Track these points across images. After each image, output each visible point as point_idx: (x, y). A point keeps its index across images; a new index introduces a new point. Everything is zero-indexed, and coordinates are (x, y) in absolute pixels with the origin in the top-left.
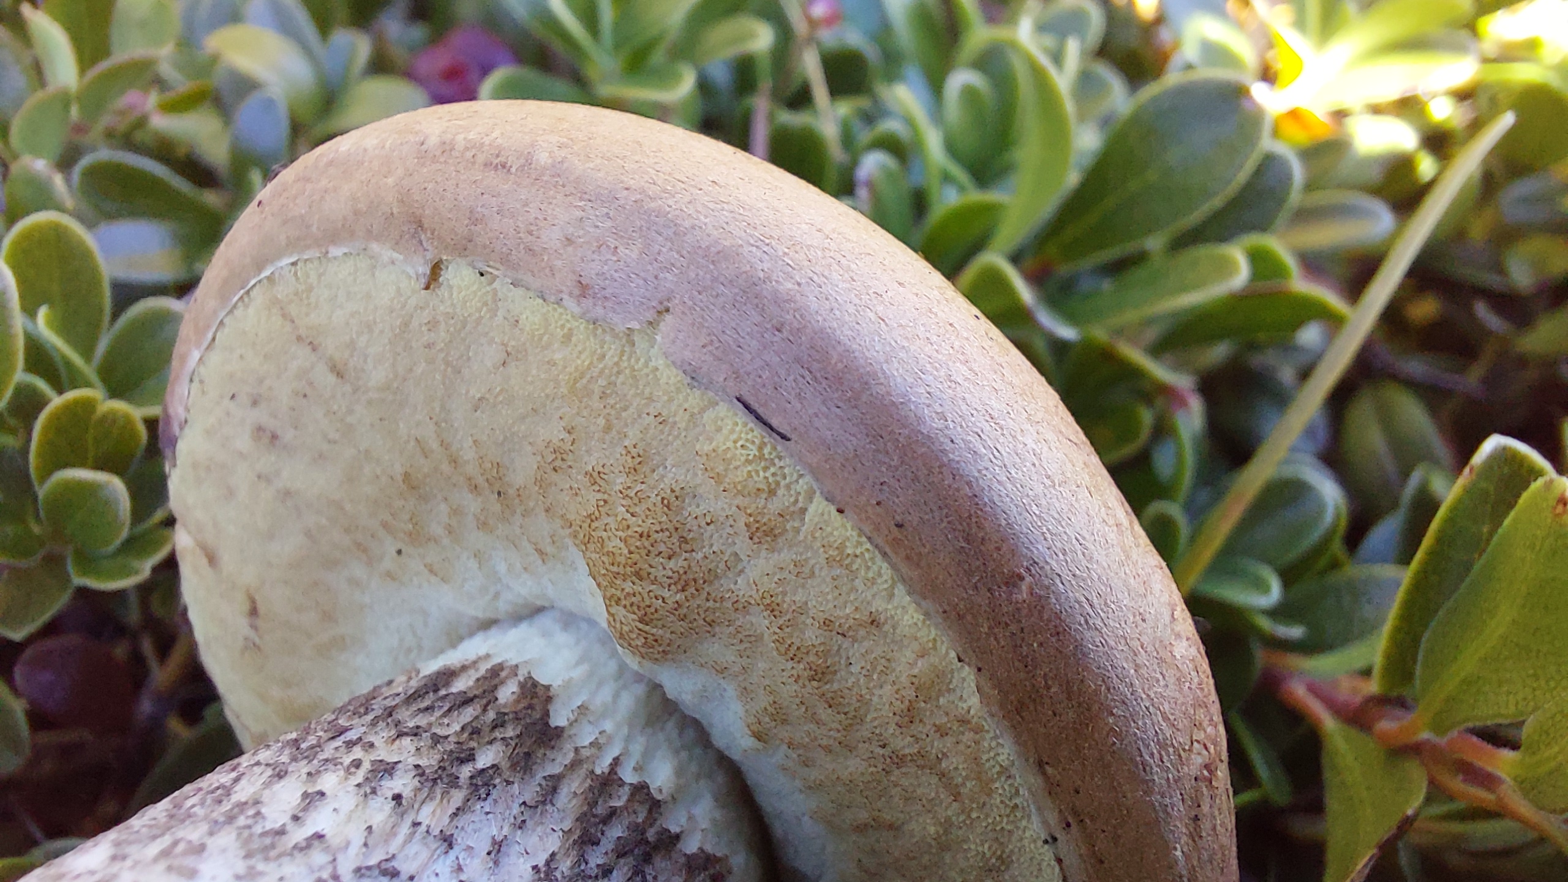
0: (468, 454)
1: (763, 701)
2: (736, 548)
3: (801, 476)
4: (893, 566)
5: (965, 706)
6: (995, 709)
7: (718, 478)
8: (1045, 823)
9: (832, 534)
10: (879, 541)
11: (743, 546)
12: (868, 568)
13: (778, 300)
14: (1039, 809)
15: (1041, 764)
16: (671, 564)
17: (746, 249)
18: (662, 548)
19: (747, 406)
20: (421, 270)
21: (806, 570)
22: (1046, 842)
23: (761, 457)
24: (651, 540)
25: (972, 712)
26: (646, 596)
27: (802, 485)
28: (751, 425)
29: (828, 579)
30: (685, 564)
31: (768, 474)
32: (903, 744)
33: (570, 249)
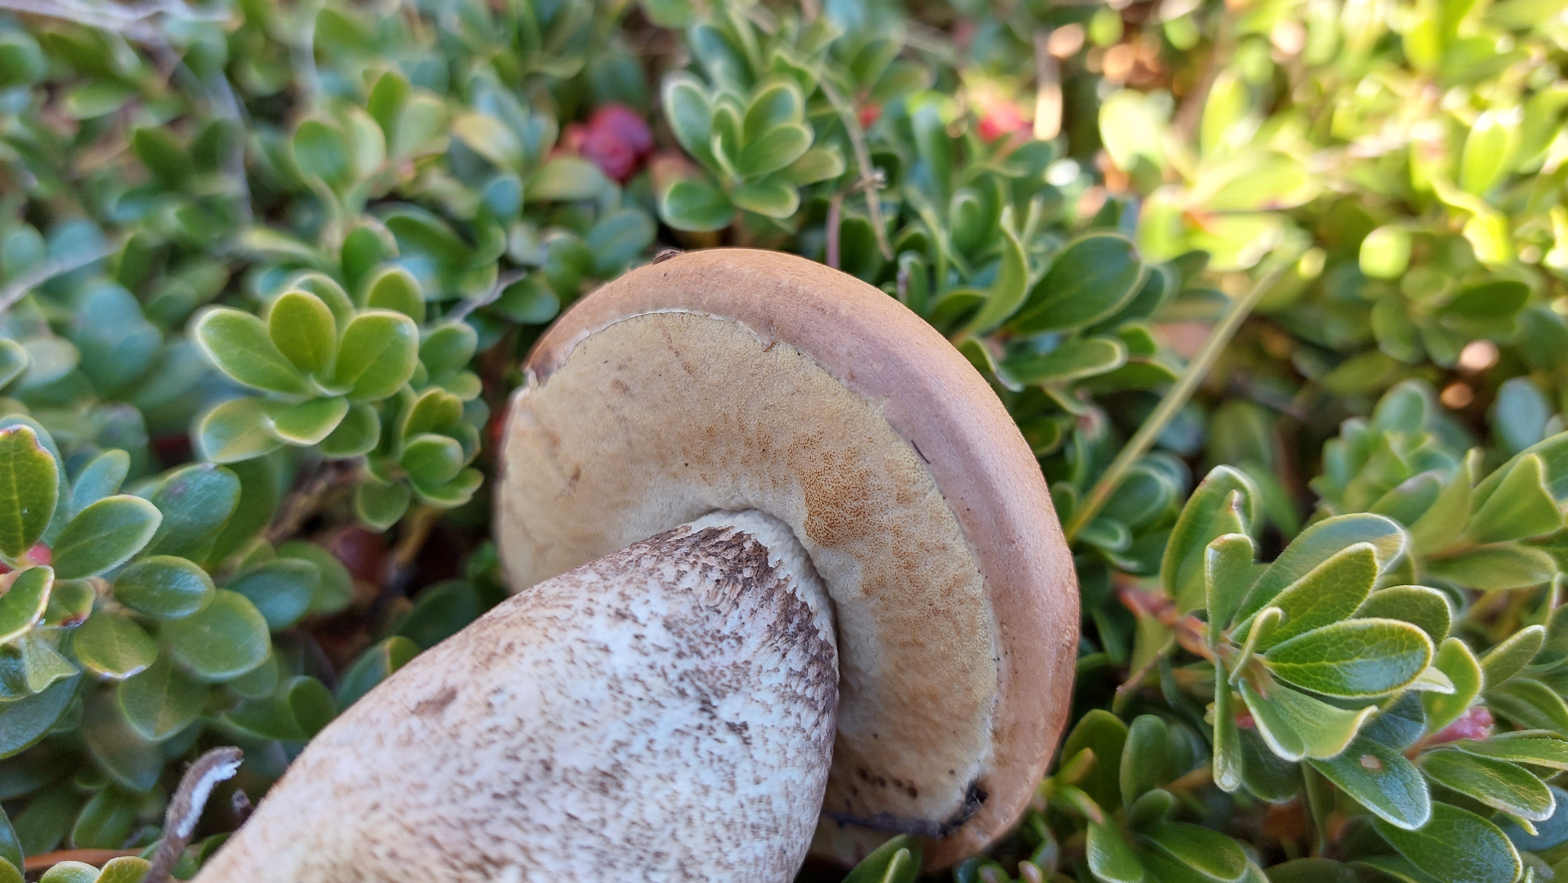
0: (753, 427)
1: (876, 574)
2: (888, 503)
3: (929, 479)
4: (961, 526)
5: (975, 592)
6: (988, 596)
7: (890, 472)
8: (997, 651)
9: (936, 507)
10: (958, 515)
11: (892, 502)
12: (948, 525)
13: (939, 405)
14: (995, 644)
15: (1002, 623)
16: (855, 503)
17: (929, 379)
18: (853, 495)
19: (915, 445)
20: (766, 343)
21: (920, 519)
22: (994, 660)
23: (915, 468)
24: (849, 491)
25: (978, 595)
26: (837, 515)
27: (929, 483)
28: (914, 453)
29: (928, 526)
30: (862, 505)
31: (916, 475)
32: (939, 604)
33: (850, 358)
